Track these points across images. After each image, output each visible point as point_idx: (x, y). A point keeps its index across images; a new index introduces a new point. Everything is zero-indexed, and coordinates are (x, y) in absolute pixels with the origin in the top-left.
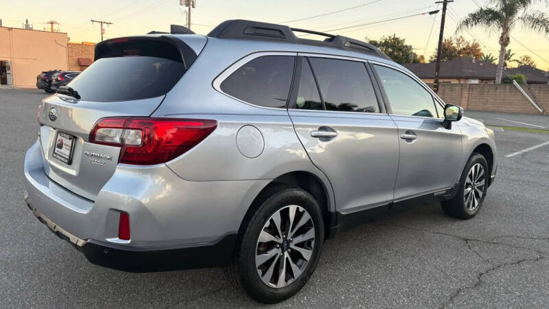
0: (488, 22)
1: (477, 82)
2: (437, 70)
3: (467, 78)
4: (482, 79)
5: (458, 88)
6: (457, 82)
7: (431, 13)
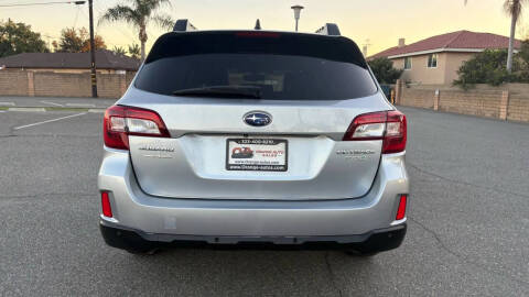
0: (128, 18)
1: (124, 72)
2: (93, 61)
3: (115, 69)
4: (128, 70)
5: (115, 79)
6: (106, 72)
7: (77, 3)
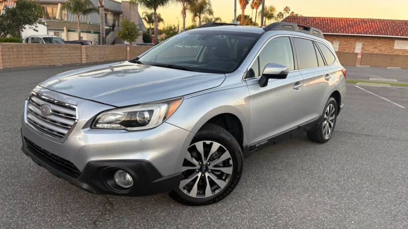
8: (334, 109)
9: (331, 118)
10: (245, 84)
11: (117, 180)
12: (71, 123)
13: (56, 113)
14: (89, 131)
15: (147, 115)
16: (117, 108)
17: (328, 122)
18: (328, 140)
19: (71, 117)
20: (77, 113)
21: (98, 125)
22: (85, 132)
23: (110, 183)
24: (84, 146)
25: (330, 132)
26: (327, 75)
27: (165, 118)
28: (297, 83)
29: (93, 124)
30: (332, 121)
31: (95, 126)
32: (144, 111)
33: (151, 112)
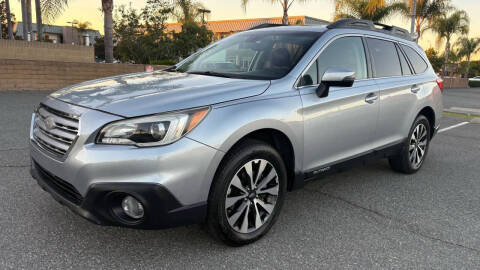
8: (425, 132)
9: (422, 144)
10: (297, 93)
11: (126, 209)
12: (72, 137)
13: (59, 126)
14: (93, 147)
15: (162, 128)
16: (127, 119)
17: (416, 146)
18: (417, 170)
19: (73, 130)
20: (79, 126)
21: (104, 140)
22: (88, 148)
23: (116, 211)
24: (86, 165)
25: (419, 161)
26: (415, 86)
27: (185, 132)
28: (371, 95)
29: (98, 138)
30: (423, 147)
31: (101, 140)
32: (159, 123)
33: (167, 124)
